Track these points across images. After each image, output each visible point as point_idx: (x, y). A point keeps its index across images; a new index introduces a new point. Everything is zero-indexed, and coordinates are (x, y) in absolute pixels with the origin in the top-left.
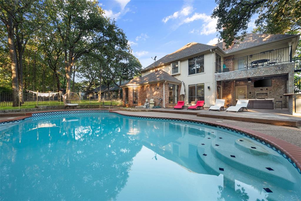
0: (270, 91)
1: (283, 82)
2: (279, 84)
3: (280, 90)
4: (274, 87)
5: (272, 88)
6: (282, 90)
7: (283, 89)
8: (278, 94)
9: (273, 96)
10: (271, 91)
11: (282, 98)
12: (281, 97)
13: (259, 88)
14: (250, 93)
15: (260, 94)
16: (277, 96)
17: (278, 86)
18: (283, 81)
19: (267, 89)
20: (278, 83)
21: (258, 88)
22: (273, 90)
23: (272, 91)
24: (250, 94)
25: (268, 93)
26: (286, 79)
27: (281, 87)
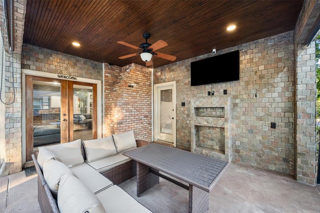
0: (235, 97)
1: (280, 60)
2: (264, 72)
3: (269, 95)
4: (247, 83)
5: (240, 88)
6: (275, 95)
7: (279, 89)
8: (262, 114)
9: (243, 118)
10: (237, 101)
11: (277, 130)
12: (273, 126)
13: (203, 86)
14: (183, 104)
15: (207, 108)
16: (260, 119)
17: (261, 77)
18: (280, 55)
19: (225, 92)
20: (261, 68)
21: (200, 87)
22: (245, 97)
23: (242, 100)
24: (182, 109)
25: (228, 107)
26: (291, 47)
27: (271, 81)
